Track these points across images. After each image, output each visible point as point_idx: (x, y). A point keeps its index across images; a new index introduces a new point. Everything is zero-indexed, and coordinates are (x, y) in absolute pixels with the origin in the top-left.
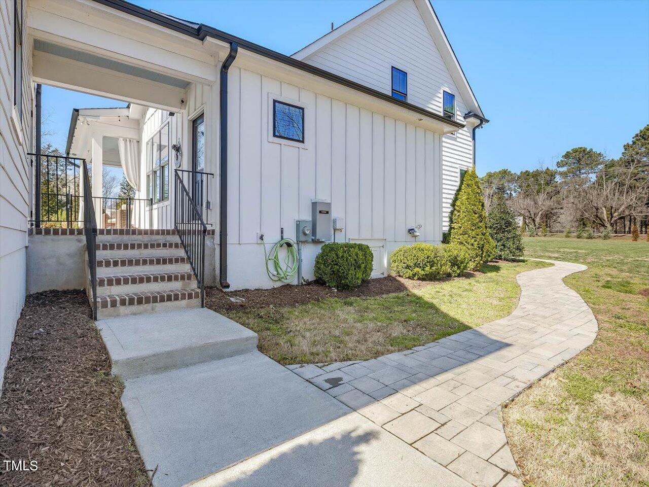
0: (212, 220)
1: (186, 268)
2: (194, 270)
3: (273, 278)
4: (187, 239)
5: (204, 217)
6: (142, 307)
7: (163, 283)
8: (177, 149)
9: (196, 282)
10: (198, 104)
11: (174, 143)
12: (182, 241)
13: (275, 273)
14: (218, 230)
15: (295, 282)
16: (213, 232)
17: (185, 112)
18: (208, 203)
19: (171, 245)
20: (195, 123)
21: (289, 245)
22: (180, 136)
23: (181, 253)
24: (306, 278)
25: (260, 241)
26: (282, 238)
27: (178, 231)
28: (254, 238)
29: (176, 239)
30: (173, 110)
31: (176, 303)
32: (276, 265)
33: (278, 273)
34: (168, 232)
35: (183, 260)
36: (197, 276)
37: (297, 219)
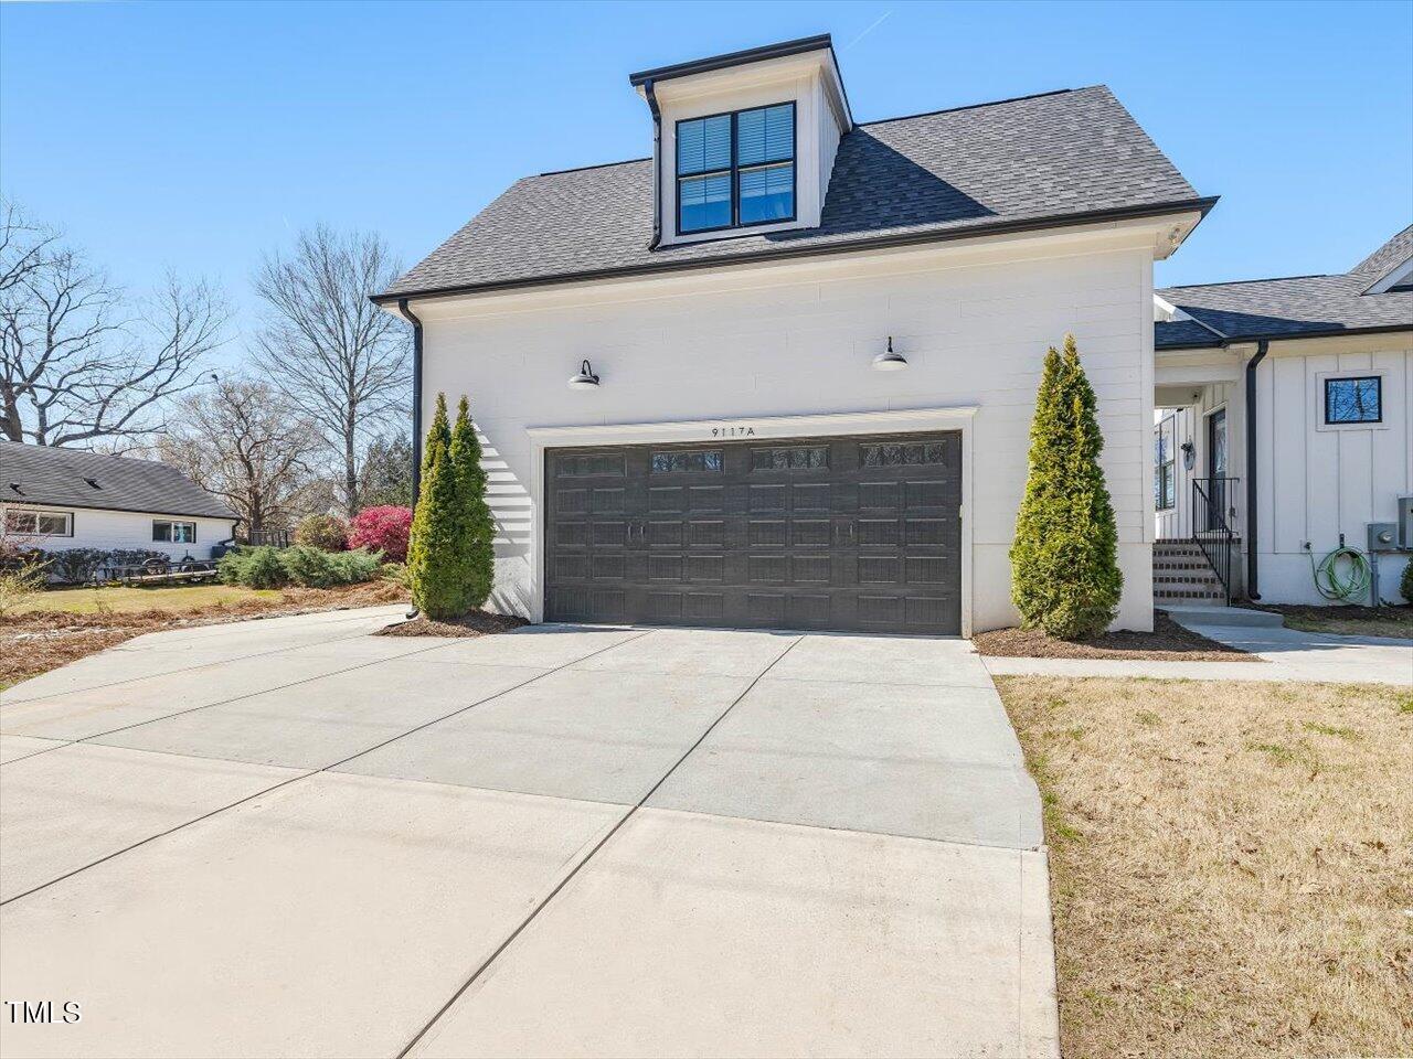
0: (1239, 528)
1: (1210, 574)
2: (1218, 575)
3: (1327, 595)
4: (1208, 548)
5: (1227, 523)
6: (1171, 599)
7: (1187, 584)
8: (1188, 448)
9: (1221, 585)
10: (1218, 398)
11: (1183, 441)
12: (1204, 551)
13: (1331, 589)
14: (1245, 538)
15: (1368, 603)
16: (1239, 540)
17: (1199, 406)
18: (1232, 510)
19: (1191, 553)
20: (1213, 420)
21: (1353, 555)
22: (1191, 432)
23: (1203, 560)
24: (1387, 600)
25: (1305, 551)
26: (1342, 546)
27: (1198, 541)
28: (1297, 548)
29: (1197, 548)
30: (1181, 406)
31: (1201, 600)
32: (1332, 581)
33: (1335, 589)
34: (1187, 541)
35: (1205, 566)
36: (1221, 580)
37: (1370, 521)
